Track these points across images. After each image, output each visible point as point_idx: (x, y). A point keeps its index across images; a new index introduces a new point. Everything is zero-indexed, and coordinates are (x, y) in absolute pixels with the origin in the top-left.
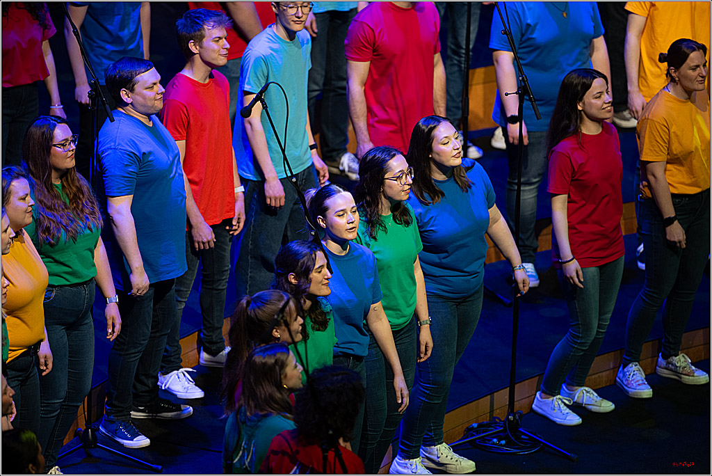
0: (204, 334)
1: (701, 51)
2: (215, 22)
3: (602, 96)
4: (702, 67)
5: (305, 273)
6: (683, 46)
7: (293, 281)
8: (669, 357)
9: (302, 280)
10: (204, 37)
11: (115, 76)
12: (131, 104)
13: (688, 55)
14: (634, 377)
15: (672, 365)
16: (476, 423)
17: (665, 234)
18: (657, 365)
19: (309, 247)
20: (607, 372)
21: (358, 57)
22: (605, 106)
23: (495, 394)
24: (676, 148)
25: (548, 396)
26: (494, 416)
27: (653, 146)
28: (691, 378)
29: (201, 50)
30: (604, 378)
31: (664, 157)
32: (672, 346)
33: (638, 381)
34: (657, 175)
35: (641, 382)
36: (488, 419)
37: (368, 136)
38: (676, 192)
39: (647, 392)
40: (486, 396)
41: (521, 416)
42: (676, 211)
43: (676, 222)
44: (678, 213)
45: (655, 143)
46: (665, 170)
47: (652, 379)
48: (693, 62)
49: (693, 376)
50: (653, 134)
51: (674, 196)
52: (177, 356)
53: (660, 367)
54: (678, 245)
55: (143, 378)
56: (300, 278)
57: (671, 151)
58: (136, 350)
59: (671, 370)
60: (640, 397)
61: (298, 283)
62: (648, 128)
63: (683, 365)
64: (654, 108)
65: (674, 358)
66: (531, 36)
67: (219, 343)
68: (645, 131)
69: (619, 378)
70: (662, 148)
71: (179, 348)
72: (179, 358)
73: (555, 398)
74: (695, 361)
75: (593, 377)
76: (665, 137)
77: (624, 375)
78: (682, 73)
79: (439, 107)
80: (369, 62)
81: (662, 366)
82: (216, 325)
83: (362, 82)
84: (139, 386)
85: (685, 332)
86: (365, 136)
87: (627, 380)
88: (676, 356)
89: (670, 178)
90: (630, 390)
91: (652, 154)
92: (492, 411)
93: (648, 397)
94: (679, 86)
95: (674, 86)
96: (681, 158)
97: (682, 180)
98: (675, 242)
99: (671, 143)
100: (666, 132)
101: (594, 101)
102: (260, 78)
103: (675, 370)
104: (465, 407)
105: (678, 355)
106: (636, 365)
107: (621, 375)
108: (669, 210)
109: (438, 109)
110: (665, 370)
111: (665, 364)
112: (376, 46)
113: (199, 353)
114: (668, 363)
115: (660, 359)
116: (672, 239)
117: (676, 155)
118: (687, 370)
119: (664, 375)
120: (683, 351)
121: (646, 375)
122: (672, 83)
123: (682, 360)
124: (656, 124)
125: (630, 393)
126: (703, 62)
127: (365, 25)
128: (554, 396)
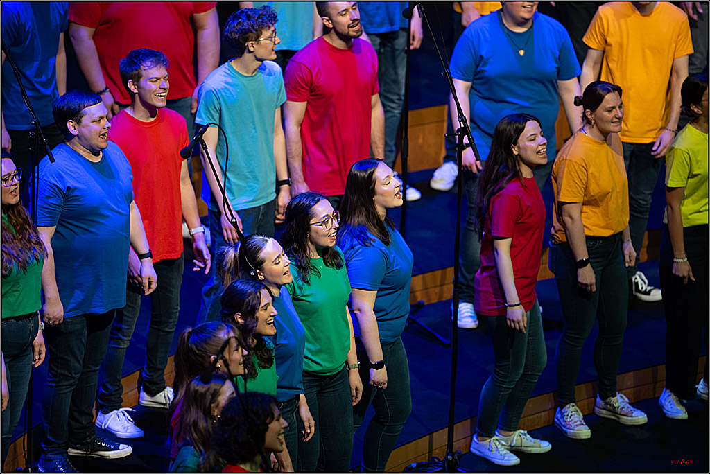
0: (146, 374)
1: (617, 92)
2: (152, 61)
3: (537, 138)
4: (618, 109)
5: (251, 312)
6: (598, 88)
7: (240, 321)
8: (607, 398)
9: (249, 320)
10: (141, 77)
11: (63, 107)
12: (78, 135)
13: (604, 97)
14: (572, 418)
15: (610, 405)
16: (415, 462)
17: (576, 276)
18: (595, 405)
19: (254, 286)
20: (546, 413)
21: (295, 97)
22: (540, 148)
23: (434, 434)
24: (594, 190)
25: (485, 438)
26: (433, 456)
27: (570, 186)
28: (629, 418)
29: (140, 90)
30: (541, 419)
31: (579, 198)
32: (608, 388)
33: (576, 422)
34: (573, 217)
35: (579, 423)
36: (427, 458)
37: (302, 177)
38: (591, 234)
39: (585, 433)
40: (425, 436)
41: (460, 456)
42: (589, 255)
43: (589, 265)
44: (591, 256)
45: (573, 183)
46: (581, 212)
47: (590, 419)
48: (608, 104)
49: (631, 416)
50: (571, 174)
51: (588, 238)
52: (118, 396)
53: (598, 407)
54: (589, 288)
55: (76, 414)
56: (247, 317)
57: (589, 192)
58: (68, 383)
59: (609, 410)
60: (578, 438)
61: (245, 322)
62: (566, 169)
63: (622, 405)
64: (571, 149)
65: (612, 398)
66: (483, 68)
67: (159, 384)
68: (563, 172)
69: (557, 419)
70: (579, 189)
71: (121, 388)
72: (120, 398)
73: (492, 439)
74: (633, 401)
75: (532, 417)
76: (583, 178)
77: (563, 416)
78: (598, 115)
79: (377, 148)
80: (306, 103)
81: (601, 406)
82: (159, 366)
83: (298, 122)
84: (73, 423)
85: (618, 374)
86: (300, 176)
87: (564, 421)
88: (614, 397)
89: (586, 220)
90: (569, 430)
91: (569, 195)
92: (431, 451)
93: (587, 437)
94: (595, 127)
95: (590, 128)
96: (598, 200)
97: (598, 222)
98: (586, 285)
99: (589, 184)
100: (584, 173)
101: (528, 144)
102: (212, 111)
103: (613, 411)
104: (403, 447)
105: (616, 396)
106: (573, 406)
107: (559, 416)
108: (582, 253)
109: (376, 150)
110: (604, 411)
111: (603, 404)
112: (313, 86)
113: (139, 392)
114: (606, 404)
115: (598, 399)
116: (584, 282)
117: (593, 196)
118: (626, 411)
119: (602, 415)
120: (620, 391)
121: (584, 416)
122: (588, 125)
123: (620, 401)
124: (575, 164)
125: (568, 434)
126: (619, 104)
127: (303, 66)
128: (491, 437)
